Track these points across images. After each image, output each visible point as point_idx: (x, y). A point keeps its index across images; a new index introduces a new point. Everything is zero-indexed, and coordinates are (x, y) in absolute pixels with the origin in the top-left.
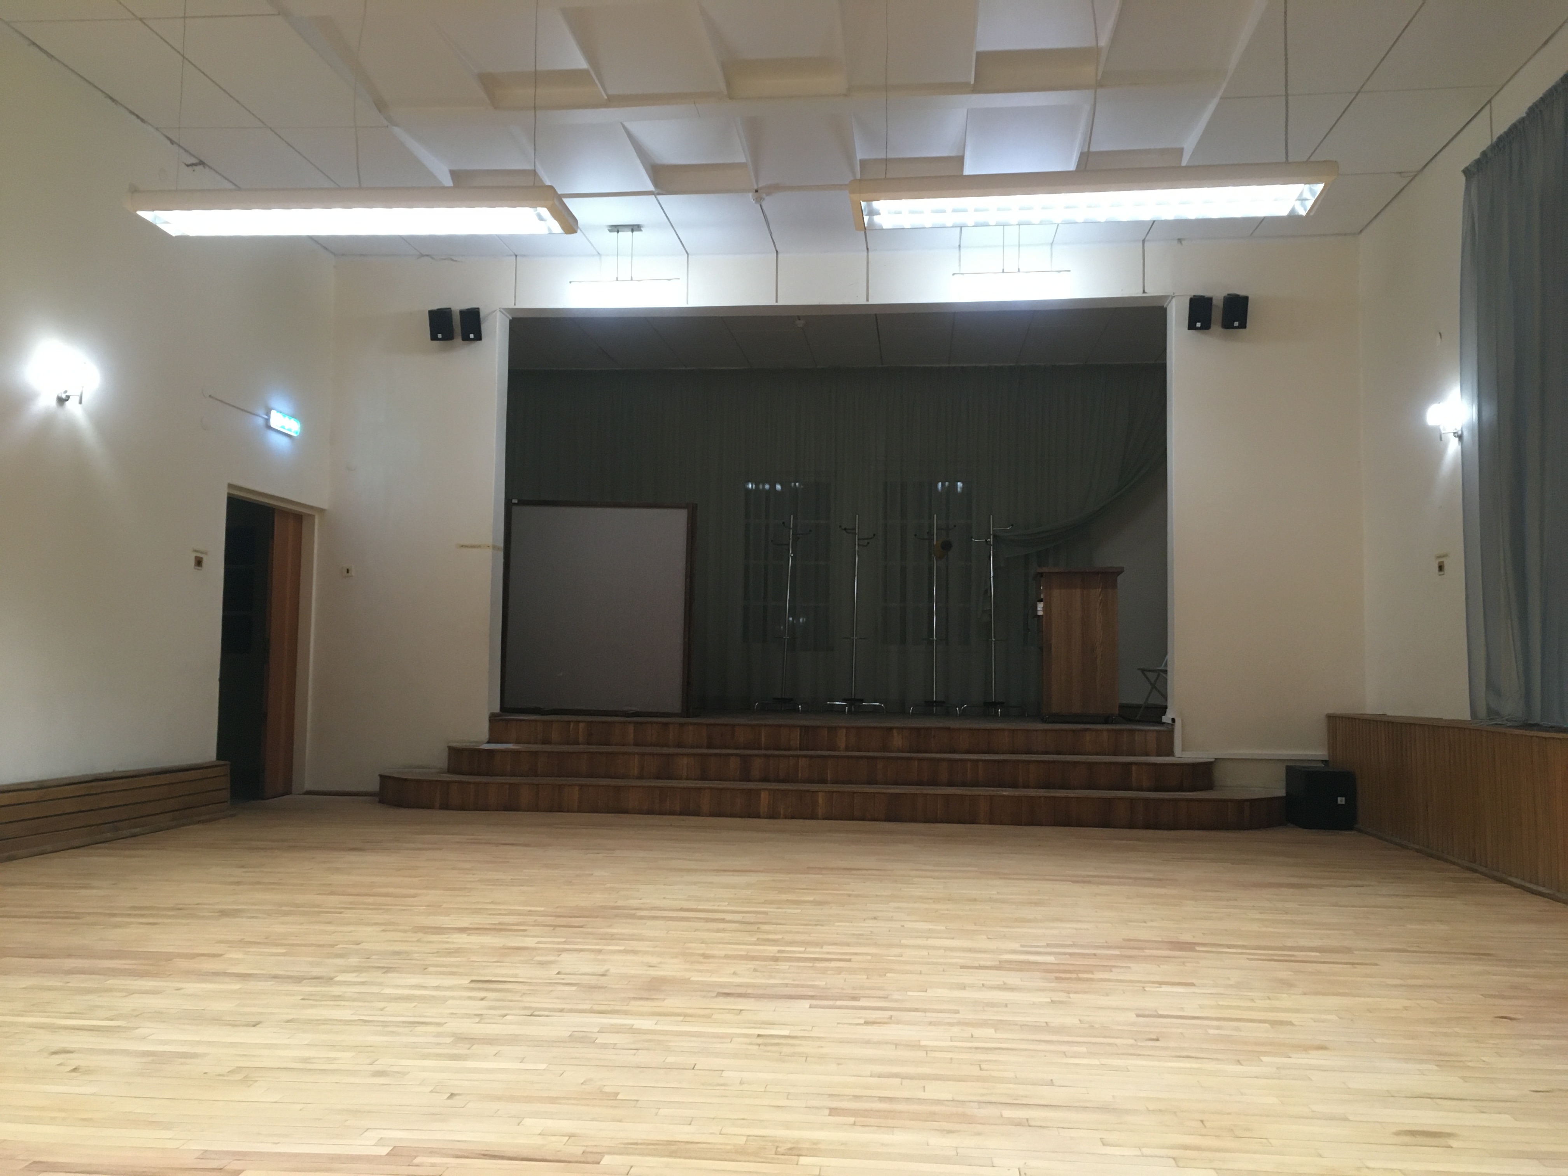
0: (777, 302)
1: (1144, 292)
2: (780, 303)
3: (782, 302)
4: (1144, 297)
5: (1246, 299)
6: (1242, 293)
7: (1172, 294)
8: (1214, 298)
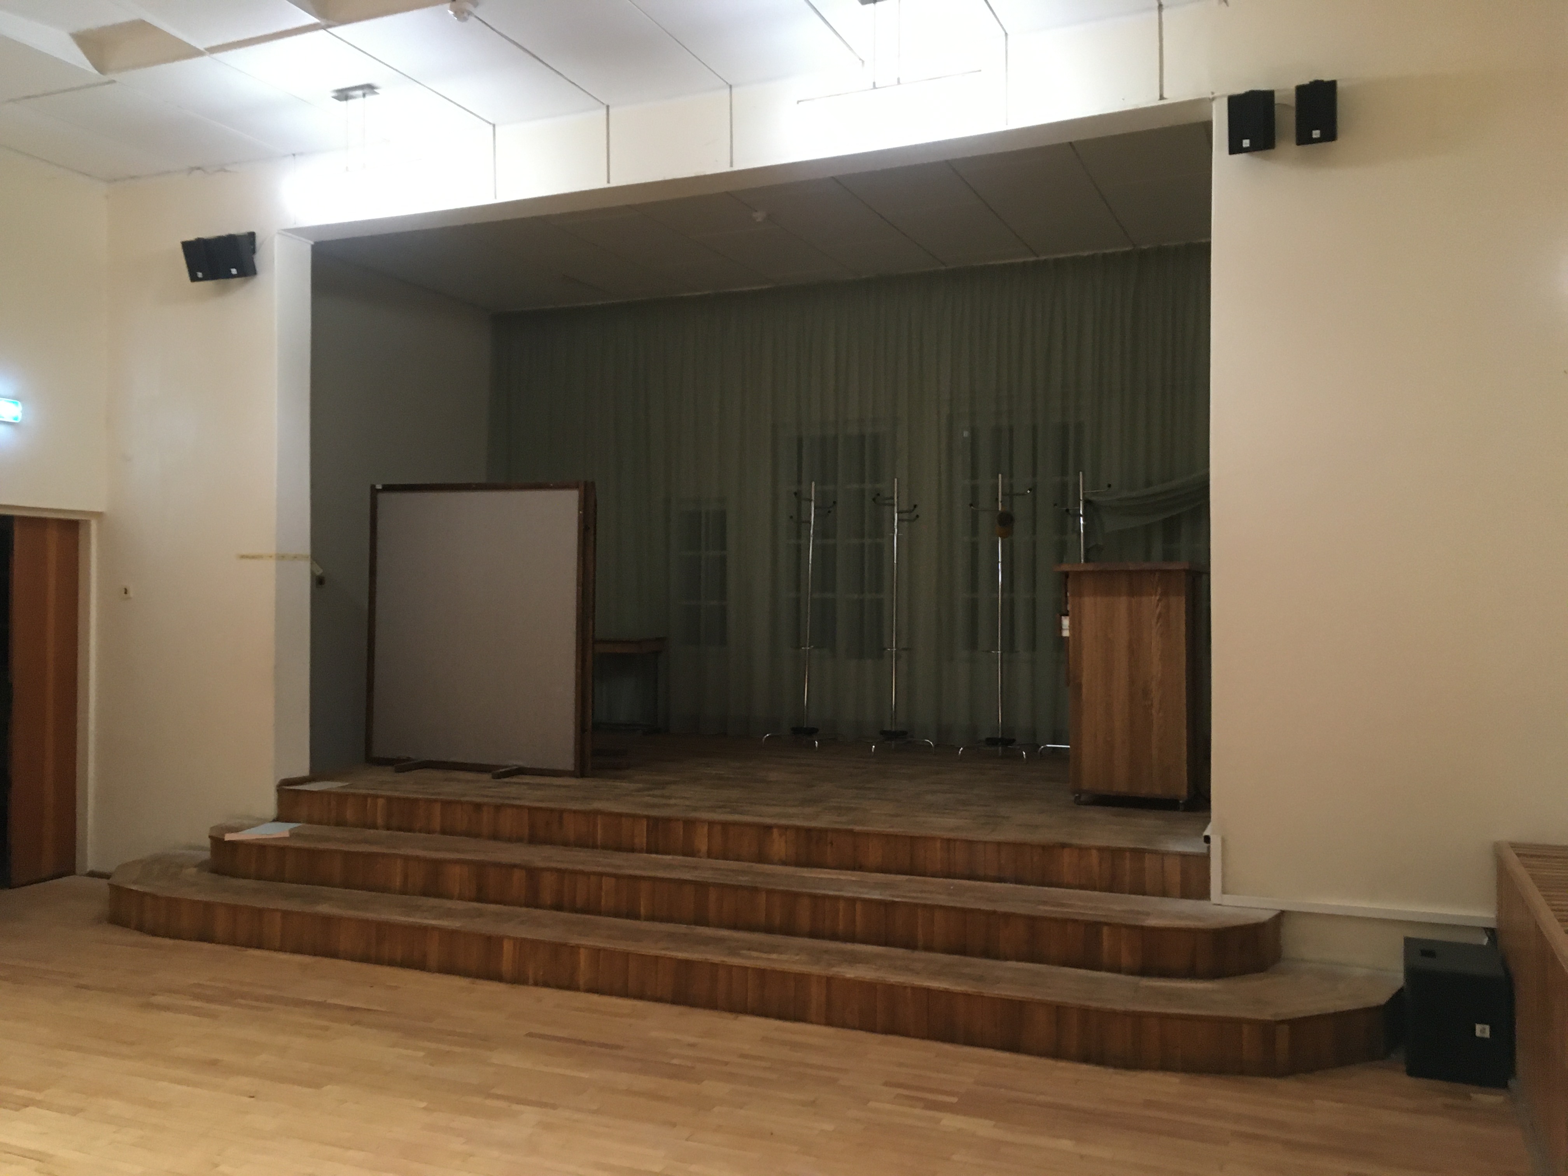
0: (608, 182)
1: (1162, 98)
2: (614, 183)
3: (619, 180)
4: (1163, 106)
5: (1332, 84)
6: (1327, 78)
7: (1211, 96)
8: (1276, 95)
